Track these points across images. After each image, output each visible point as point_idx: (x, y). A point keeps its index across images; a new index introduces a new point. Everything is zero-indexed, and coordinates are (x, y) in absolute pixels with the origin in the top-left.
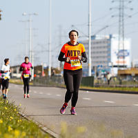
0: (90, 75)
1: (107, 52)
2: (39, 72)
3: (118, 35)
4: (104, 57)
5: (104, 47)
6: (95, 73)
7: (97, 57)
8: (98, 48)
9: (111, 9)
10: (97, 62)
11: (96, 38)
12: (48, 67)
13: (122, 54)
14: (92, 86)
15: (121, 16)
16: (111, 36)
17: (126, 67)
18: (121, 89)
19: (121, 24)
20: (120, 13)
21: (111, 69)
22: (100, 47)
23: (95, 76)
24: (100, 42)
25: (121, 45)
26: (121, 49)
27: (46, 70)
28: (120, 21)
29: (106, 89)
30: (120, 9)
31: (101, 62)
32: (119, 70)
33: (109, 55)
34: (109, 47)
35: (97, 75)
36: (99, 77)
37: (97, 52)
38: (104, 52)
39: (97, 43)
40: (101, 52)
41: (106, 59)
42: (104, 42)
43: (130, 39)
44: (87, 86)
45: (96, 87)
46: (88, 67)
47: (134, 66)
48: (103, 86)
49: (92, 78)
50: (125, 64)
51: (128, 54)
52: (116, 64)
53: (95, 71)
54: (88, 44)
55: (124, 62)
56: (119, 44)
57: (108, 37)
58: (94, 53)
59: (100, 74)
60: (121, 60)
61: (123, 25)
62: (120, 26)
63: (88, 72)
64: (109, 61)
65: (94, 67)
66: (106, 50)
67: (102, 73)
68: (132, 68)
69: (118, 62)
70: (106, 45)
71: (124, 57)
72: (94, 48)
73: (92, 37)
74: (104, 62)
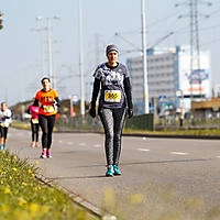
0: (147, 112)
1: (173, 74)
2: (66, 109)
3: (189, 47)
5: (168, 66)
6: (155, 108)
7: (158, 83)
8: (157, 68)
9: (177, 5)
10: (158, 91)
11: (156, 53)
12: (80, 102)
13: (197, 76)
14: (152, 130)
15: (194, 15)
16: (178, 49)
17: (203, 96)
18: (197, 133)
19: (194, 28)
20: (191, 11)
21: (181, 101)
22: (162, 67)
23: (155, 113)
24: (162, 59)
25: (195, 62)
26: (196, 68)
27: (77, 106)
28: (191, 24)
29: (174, 133)
30: (191, 4)
31: (163, 90)
32: (193, 103)
33: (177, 79)
34: (176, 65)
35: (159, 111)
36: (161, 114)
37: (158, 75)
38: (168, 75)
39: (157, 60)
40: (163, 75)
41: (172, 86)
42: (168, 59)
43: (208, 52)
44: (144, 129)
45: (157, 130)
46: (144, 99)
47: (216, 95)
48: (168, 129)
49: (151, 115)
50: (203, 93)
51: (207, 76)
52: (188, 93)
53: (155, 105)
54: (142, 62)
55: (200, 89)
56: (192, 61)
57: (174, 50)
58: (152, 76)
59: (162, 111)
60: (196, 86)
61: (197, 30)
62: (192, 31)
63: (144, 107)
64: (177, 87)
65: (153, 99)
66: (171, 70)
67: (167, 107)
68: (213, 98)
69: (191, 90)
70: (171, 62)
71: (200, 81)
72: (152, 68)
73: (148, 51)
74: (169, 90)
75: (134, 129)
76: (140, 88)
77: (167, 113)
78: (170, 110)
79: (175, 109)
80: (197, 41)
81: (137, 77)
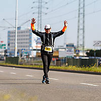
0: (16, 56)
1: (29, 39)
4: (27, 43)
5: (27, 36)
6: (20, 54)
7: (22, 43)
8: (22, 36)
10: (21, 46)
11: (21, 29)
14: (17, 64)
15: (40, 13)
18: (38, 67)
19: (40, 19)
20: (39, 11)
22: (24, 36)
23: (20, 57)
24: (24, 32)
28: (39, 17)
29: (27, 66)
30: (39, 8)
31: (24, 46)
32: (37, 53)
33: (31, 41)
34: (30, 35)
36: (22, 57)
38: (27, 39)
39: (22, 32)
40: (24, 39)
41: (28, 45)
42: (27, 32)
44: (14, 64)
45: (20, 64)
46: (15, 50)
48: (25, 64)
49: (17, 58)
52: (35, 48)
54: (15, 33)
59: (23, 55)
61: (41, 20)
63: (15, 53)
64: (30, 46)
65: (19, 50)
67: (25, 54)
69: (37, 47)
70: (28, 34)
72: (19, 36)
73: (18, 28)
74: (26, 46)
75: (9, 63)
76: (14, 45)
77: (25, 57)
78: (27, 56)
79: (29, 55)
80: (41, 25)
81: (12, 40)
